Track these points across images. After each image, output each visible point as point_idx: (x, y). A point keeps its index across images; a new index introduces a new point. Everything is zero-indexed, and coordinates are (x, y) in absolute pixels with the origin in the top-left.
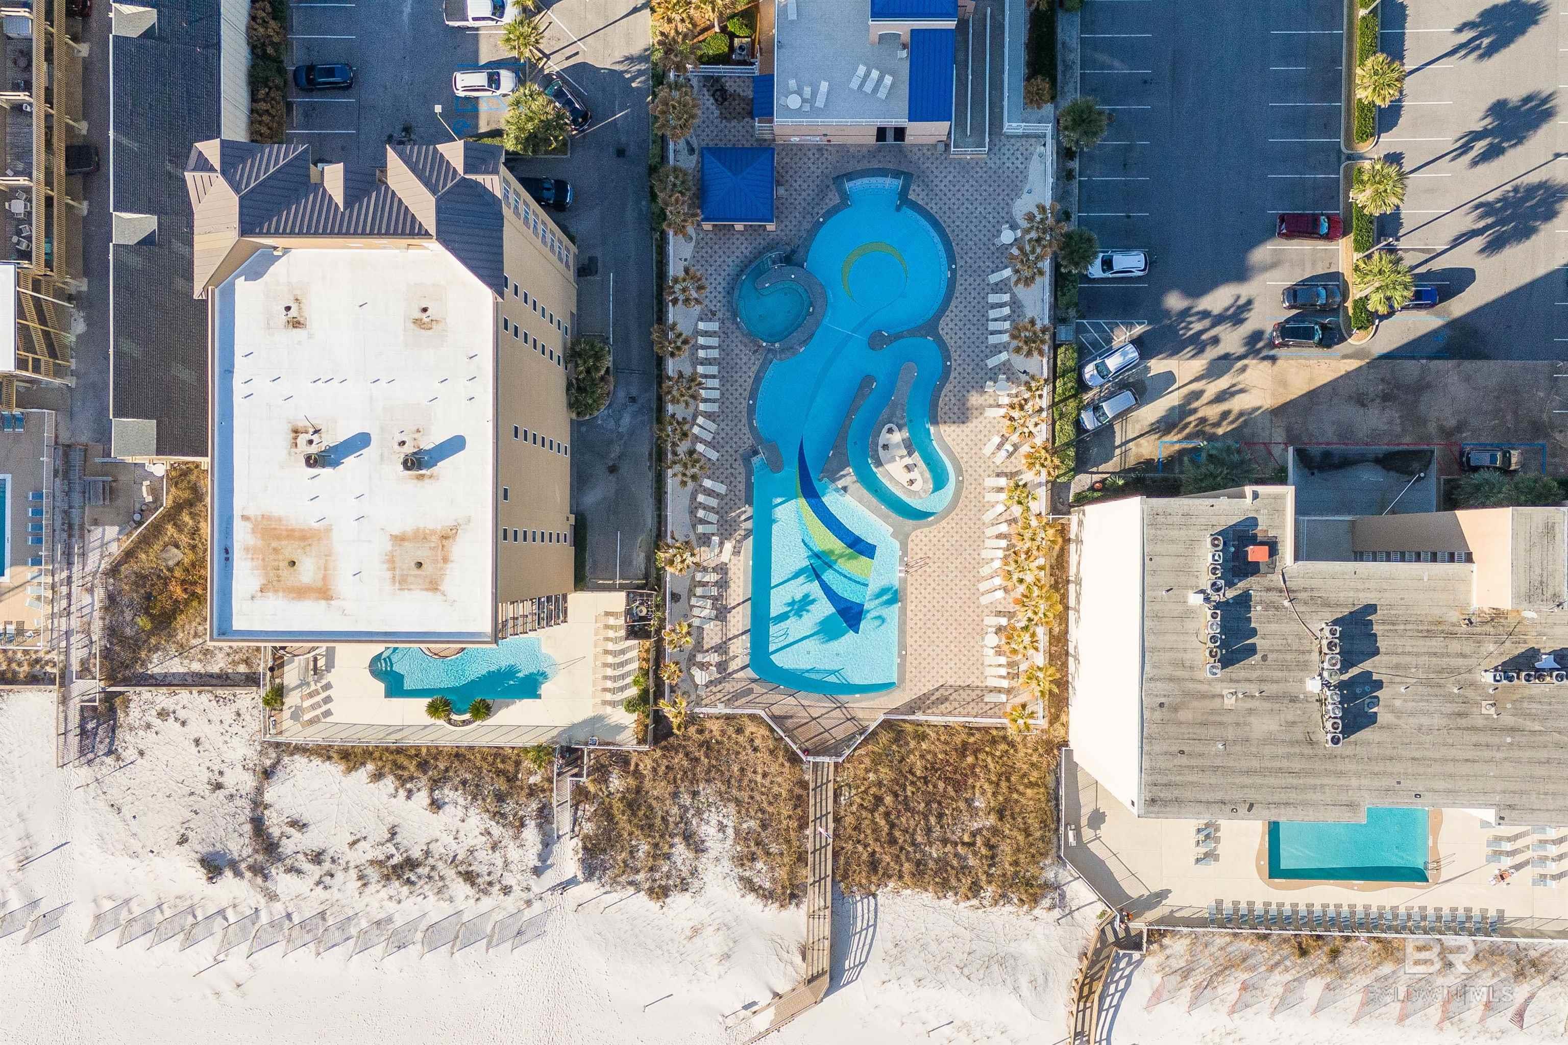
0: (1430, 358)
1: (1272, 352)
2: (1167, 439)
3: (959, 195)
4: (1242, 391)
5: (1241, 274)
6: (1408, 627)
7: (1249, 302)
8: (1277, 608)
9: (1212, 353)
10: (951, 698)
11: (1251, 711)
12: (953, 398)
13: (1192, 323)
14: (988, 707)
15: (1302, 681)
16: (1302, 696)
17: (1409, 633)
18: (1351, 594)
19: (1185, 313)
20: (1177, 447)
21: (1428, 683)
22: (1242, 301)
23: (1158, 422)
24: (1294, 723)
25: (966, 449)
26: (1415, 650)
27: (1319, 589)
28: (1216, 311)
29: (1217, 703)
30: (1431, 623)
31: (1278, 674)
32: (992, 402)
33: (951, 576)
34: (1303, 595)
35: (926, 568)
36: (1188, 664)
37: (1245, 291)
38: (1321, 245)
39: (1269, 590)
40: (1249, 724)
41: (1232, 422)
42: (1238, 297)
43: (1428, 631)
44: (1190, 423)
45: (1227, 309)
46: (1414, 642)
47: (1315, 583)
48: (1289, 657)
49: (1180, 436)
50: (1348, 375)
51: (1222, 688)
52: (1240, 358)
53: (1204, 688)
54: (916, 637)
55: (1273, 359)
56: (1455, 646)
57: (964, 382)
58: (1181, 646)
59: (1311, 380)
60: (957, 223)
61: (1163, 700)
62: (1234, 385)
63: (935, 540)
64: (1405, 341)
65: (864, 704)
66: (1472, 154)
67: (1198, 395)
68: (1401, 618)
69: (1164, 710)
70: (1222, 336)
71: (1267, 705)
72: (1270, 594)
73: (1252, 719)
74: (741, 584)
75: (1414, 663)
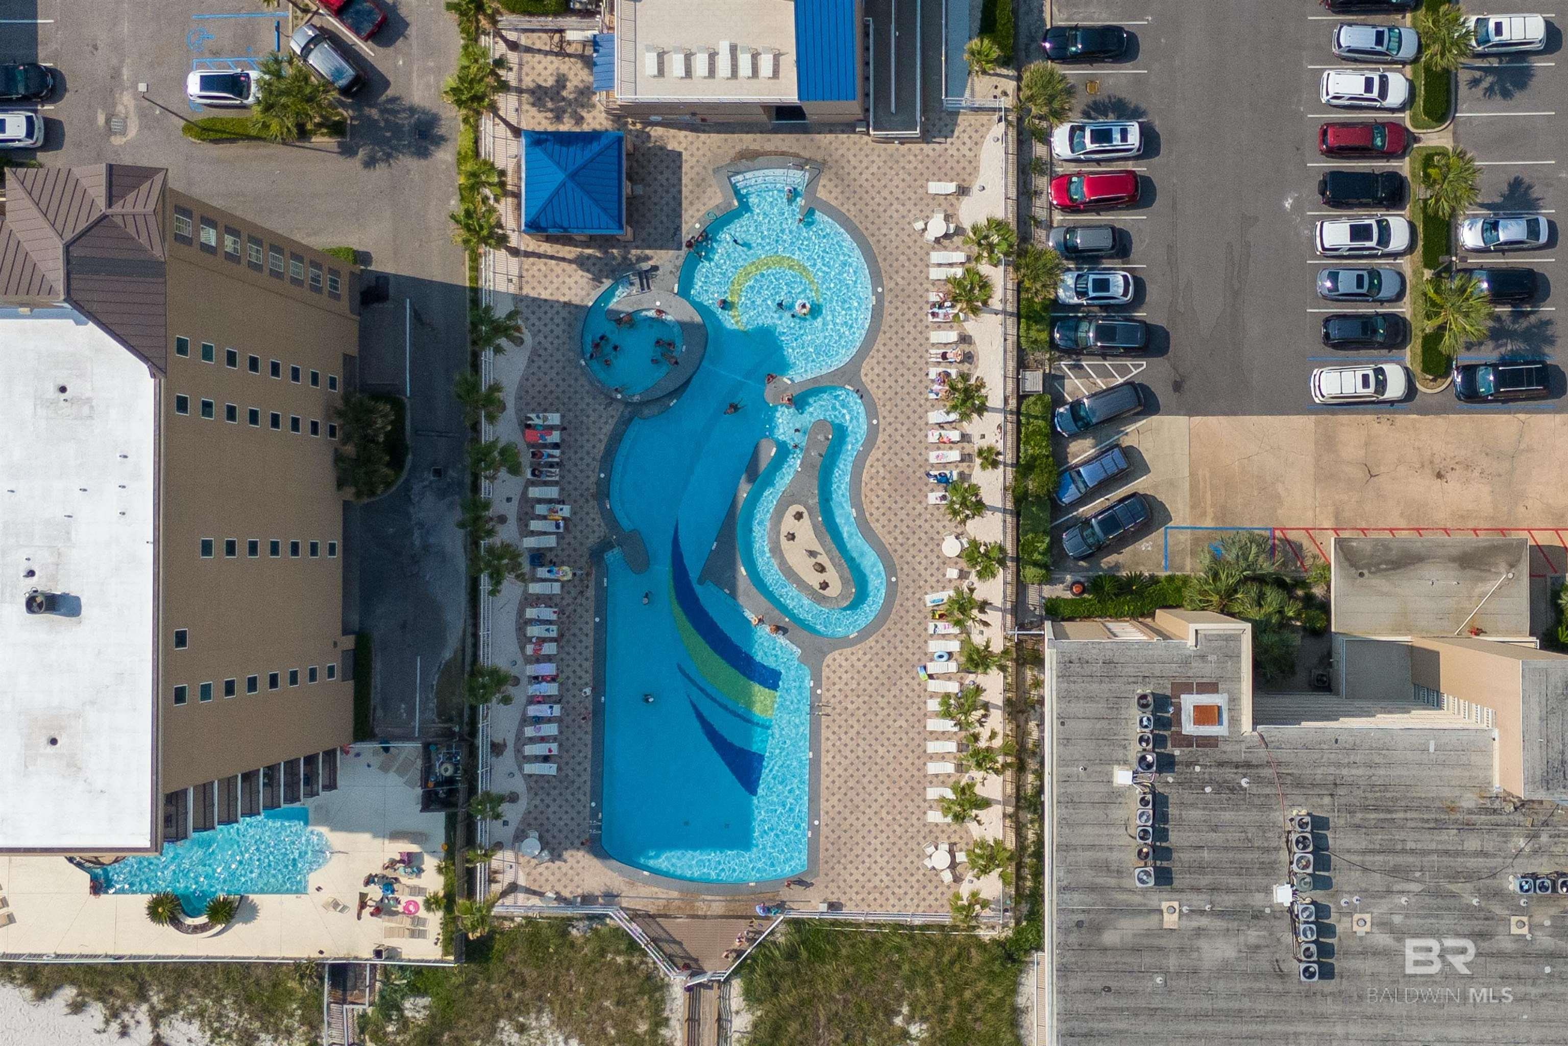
3: (885, 193)
6: (1409, 815)
8: (1232, 790)
11: (1199, 932)
12: (882, 470)
15: (1268, 891)
16: (1268, 911)
17: (1410, 824)
18: (1332, 770)
21: (1437, 893)
24: (1258, 947)
25: (900, 539)
26: (1419, 846)
27: (1287, 764)
29: (1151, 922)
30: (1440, 809)
31: (1234, 881)
33: (882, 714)
34: (1267, 772)
35: (847, 704)
36: (1114, 867)
39: (1221, 764)
40: (1198, 949)
43: (1436, 820)
46: (1417, 836)
47: (1284, 755)
48: (1248, 856)
51: (1160, 900)
53: (1137, 899)
54: (834, 800)
56: (1472, 843)
57: (896, 448)
58: (1105, 841)
60: (883, 231)
61: (1081, 917)
63: (859, 665)
68: (1400, 803)
69: (1084, 931)
71: (1219, 924)
72: (1222, 770)
73: (1203, 943)
75: (1418, 864)
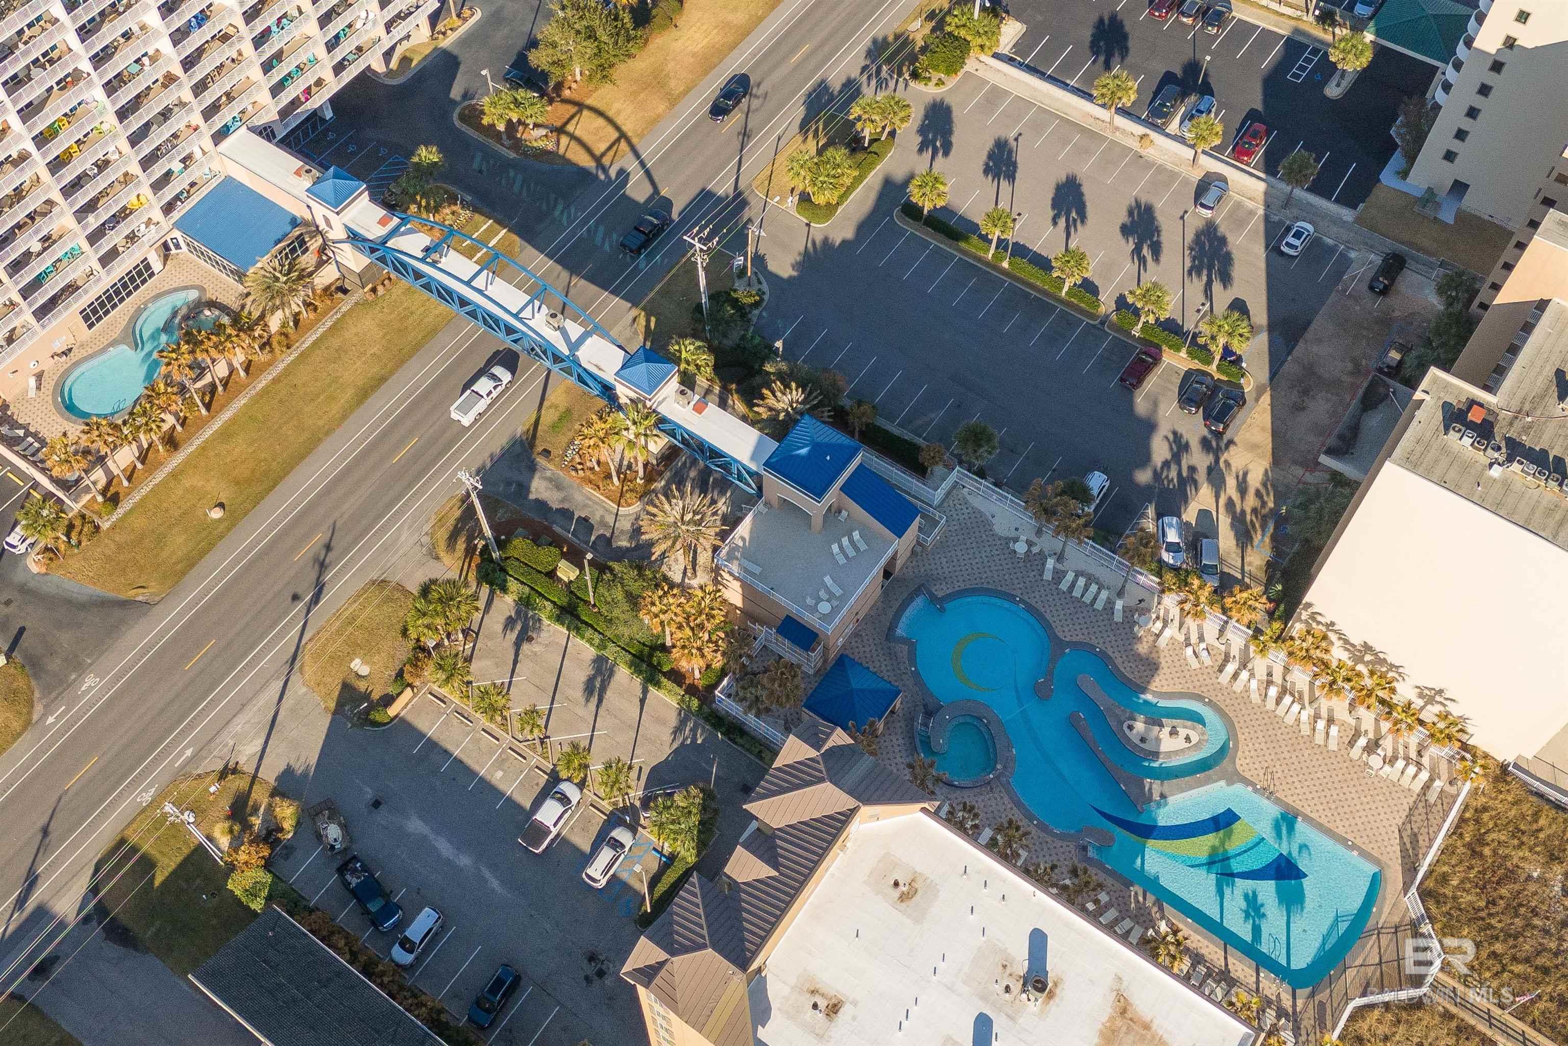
0: (1290, 353)
1: (1225, 441)
2: (1256, 541)
3: (962, 563)
4: (1245, 474)
5: (1149, 426)
7: (1175, 433)
8: (1530, 427)
9: (1201, 476)
10: (1416, 830)
12: (1131, 665)
13: (1167, 477)
14: (1440, 806)
18: (1541, 379)
19: (1157, 475)
20: (1267, 540)
22: (1171, 437)
23: (1237, 540)
25: (1182, 681)
27: (1527, 395)
28: (1168, 456)
32: (1152, 638)
33: (1294, 760)
34: (1527, 407)
35: (1276, 776)
37: (1163, 430)
38: (1159, 370)
39: (1511, 424)
41: (1268, 494)
42: (1166, 438)
44: (1252, 521)
45: (1171, 449)
47: (1520, 394)
49: (1259, 532)
50: (1272, 405)
52: (1217, 461)
55: (1231, 442)
57: (1122, 649)
59: (1263, 429)
60: (984, 577)
62: (1237, 477)
64: (1267, 360)
65: (1386, 910)
66: (1149, 258)
67: (1230, 503)
70: (1191, 463)
72: (1515, 425)
74: (1206, 943)
